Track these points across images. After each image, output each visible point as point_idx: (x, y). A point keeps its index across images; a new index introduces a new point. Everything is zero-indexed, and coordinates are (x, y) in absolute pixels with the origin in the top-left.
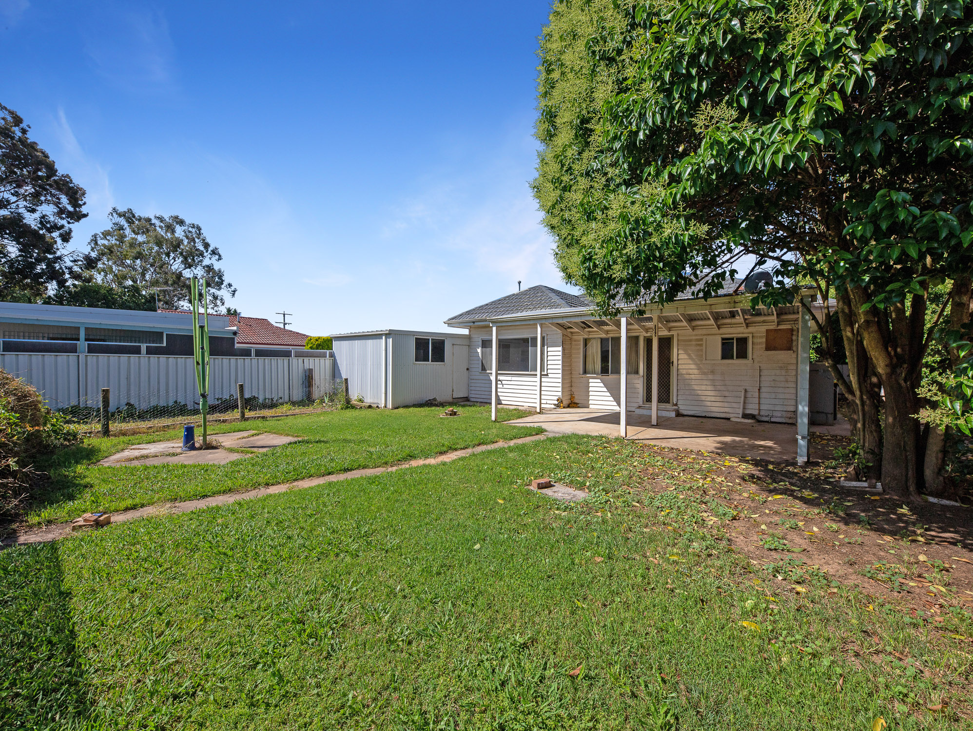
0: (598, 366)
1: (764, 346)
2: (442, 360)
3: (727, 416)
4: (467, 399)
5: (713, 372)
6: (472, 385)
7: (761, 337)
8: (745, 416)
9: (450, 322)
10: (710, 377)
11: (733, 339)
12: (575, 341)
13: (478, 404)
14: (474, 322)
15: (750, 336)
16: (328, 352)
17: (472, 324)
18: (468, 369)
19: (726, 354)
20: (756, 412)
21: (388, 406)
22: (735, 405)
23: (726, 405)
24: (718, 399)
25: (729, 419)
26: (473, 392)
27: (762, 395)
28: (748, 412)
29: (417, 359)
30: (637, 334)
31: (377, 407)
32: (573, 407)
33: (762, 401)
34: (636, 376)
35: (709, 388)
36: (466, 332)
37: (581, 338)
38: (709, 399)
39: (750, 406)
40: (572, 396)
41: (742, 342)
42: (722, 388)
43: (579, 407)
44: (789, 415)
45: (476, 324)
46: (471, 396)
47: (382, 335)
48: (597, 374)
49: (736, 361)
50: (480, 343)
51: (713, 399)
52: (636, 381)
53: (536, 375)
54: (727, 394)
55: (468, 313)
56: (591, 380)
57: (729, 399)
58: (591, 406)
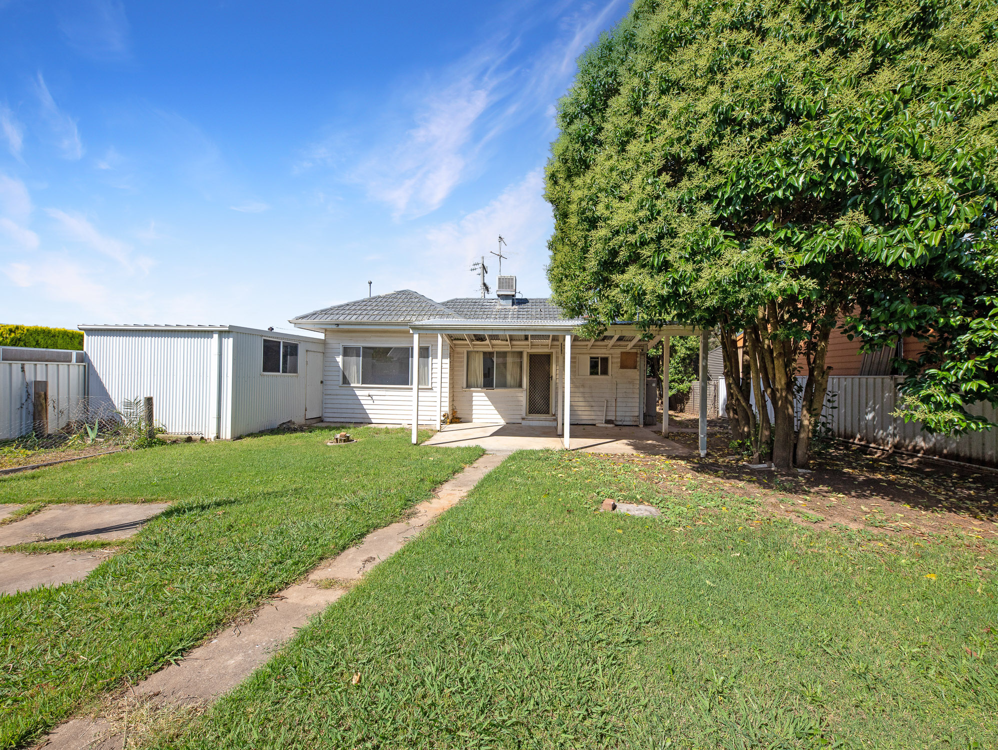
0: (481, 380)
1: (619, 365)
2: (295, 370)
3: (593, 422)
4: (320, 419)
5: (583, 386)
6: (328, 401)
7: (617, 358)
8: (608, 422)
9: (298, 321)
10: (581, 390)
11: (598, 358)
12: (458, 353)
13: (351, 426)
14: (338, 325)
15: (610, 356)
16: (74, 353)
17: (335, 327)
18: (322, 382)
19: (594, 371)
20: (613, 419)
21: (223, 436)
22: (599, 413)
23: (593, 413)
24: (587, 408)
25: (595, 425)
26: (327, 410)
27: (618, 404)
28: (609, 418)
29: (265, 369)
30: (521, 350)
31: (202, 438)
32: (456, 423)
33: (618, 409)
34: (520, 389)
35: (581, 399)
36: (321, 336)
37: (465, 351)
38: (580, 408)
39: (610, 413)
40: (453, 410)
41: (605, 360)
42: (590, 399)
43: (461, 422)
44: (635, 419)
45: (340, 327)
46: (326, 415)
47: (212, 332)
48: (481, 387)
49: (599, 377)
50: (341, 350)
51: (583, 408)
52: (519, 395)
53: (412, 389)
54: (593, 404)
55: (325, 312)
56: (474, 394)
57: (595, 408)
58: (474, 420)
